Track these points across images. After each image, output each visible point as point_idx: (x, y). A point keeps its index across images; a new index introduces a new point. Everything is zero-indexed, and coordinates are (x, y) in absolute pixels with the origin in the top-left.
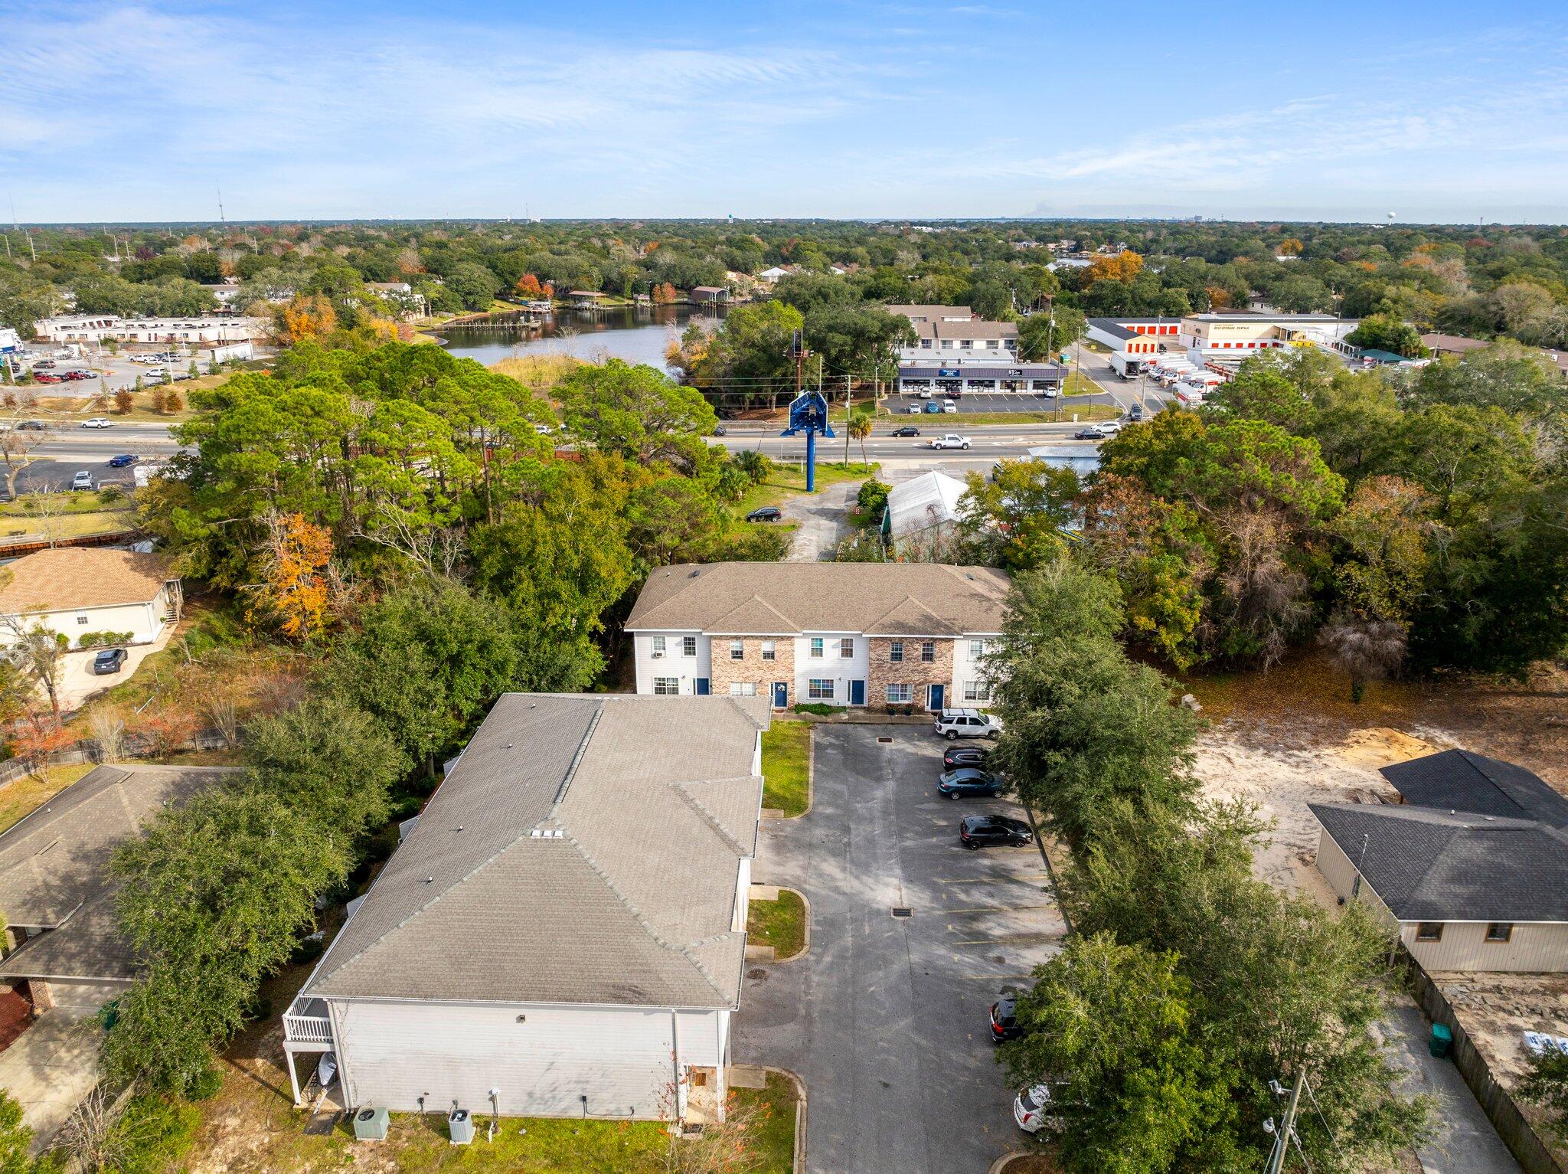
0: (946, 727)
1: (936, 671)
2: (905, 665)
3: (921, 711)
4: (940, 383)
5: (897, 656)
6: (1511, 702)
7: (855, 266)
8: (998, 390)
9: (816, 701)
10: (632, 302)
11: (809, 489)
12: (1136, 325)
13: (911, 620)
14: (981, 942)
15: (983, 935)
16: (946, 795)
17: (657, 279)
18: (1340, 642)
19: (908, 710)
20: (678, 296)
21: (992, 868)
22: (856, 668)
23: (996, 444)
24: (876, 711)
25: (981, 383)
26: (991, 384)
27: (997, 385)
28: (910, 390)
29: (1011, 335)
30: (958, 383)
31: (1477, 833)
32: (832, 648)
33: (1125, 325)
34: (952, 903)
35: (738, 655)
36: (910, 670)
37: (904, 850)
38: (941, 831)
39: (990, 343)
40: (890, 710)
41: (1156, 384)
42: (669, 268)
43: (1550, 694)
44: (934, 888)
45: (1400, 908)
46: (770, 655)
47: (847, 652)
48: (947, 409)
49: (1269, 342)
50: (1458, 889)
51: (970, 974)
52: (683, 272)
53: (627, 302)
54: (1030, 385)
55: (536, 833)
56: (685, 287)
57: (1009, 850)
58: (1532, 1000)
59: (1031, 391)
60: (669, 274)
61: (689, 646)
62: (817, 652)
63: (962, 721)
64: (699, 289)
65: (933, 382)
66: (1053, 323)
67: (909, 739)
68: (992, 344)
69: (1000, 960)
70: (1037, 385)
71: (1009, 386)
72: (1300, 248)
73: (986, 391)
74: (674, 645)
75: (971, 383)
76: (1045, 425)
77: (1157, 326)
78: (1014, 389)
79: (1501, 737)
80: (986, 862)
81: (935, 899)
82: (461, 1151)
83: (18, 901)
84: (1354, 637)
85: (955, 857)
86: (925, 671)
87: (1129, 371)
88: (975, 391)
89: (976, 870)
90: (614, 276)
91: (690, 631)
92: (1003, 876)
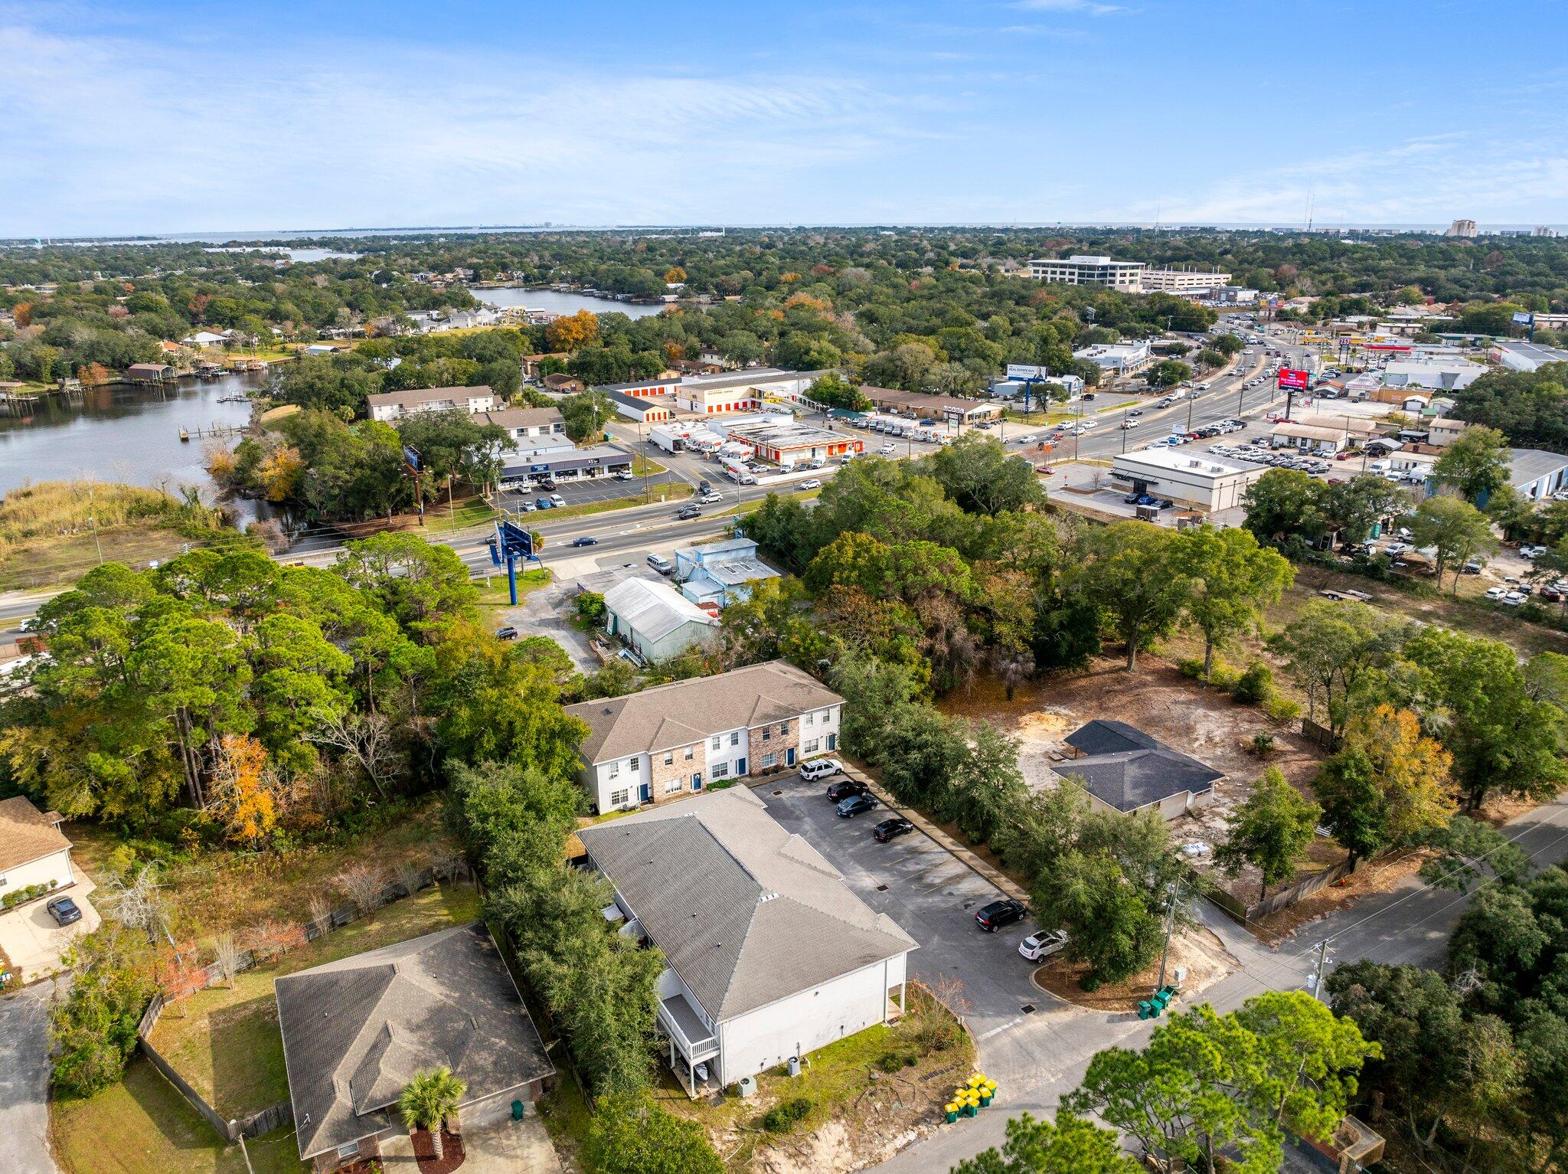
0: (812, 775)
1: (789, 740)
2: (772, 741)
3: (783, 768)
4: (532, 478)
5: (766, 737)
6: (1083, 682)
7: (289, 324)
8: (581, 477)
9: (717, 779)
10: (55, 387)
11: (513, 603)
12: (632, 390)
13: (770, 711)
14: (933, 889)
15: (931, 886)
16: (845, 817)
17: (80, 358)
18: (1006, 670)
19: (777, 769)
20: (110, 375)
21: (905, 849)
22: (740, 751)
23: (622, 533)
24: (757, 776)
25: (566, 473)
26: (575, 473)
27: (580, 473)
28: (507, 487)
29: (557, 420)
30: (547, 476)
31: (1132, 761)
32: (725, 741)
33: (623, 391)
34: (903, 875)
35: (669, 762)
36: (777, 743)
37: (852, 855)
38: (860, 838)
39: (541, 429)
40: (765, 773)
41: (697, 456)
42: (92, 346)
43: (1098, 674)
44: (885, 869)
45: (1120, 807)
46: (690, 757)
47: (735, 742)
48: (558, 503)
49: (749, 401)
50: (1138, 791)
51: (943, 905)
52: (113, 351)
53: (47, 387)
54: (606, 470)
55: (764, 899)
56: (120, 364)
57: (906, 837)
58: (1175, 832)
59: (607, 475)
60: (92, 352)
61: (634, 764)
62: (717, 746)
63: (820, 768)
64: (135, 366)
65: (525, 477)
66: (596, 408)
67: (791, 789)
68: (544, 430)
69: (951, 894)
70: (611, 469)
71: (589, 472)
72: (685, 276)
73: (572, 479)
74: (624, 765)
75: (558, 474)
76: (643, 507)
77: (648, 388)
78: (593, 475)
79: (1088, 704)
80: (899, 847)
81: (893, 875)
82: (800, 1078)
83: (410, 1067)
84: (1013, 666)
85: (880, 850)
86: (784, 742)
87: (675, 448)
88: (562, 480)
89: (897, 854)
90: (27, 359)
91: (633, 755)
92: (914, 852)
